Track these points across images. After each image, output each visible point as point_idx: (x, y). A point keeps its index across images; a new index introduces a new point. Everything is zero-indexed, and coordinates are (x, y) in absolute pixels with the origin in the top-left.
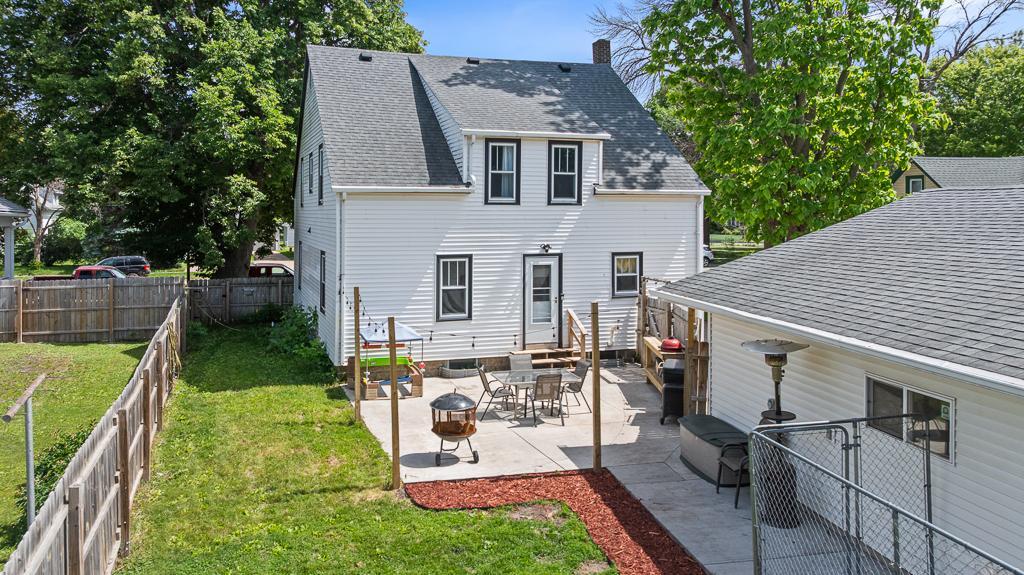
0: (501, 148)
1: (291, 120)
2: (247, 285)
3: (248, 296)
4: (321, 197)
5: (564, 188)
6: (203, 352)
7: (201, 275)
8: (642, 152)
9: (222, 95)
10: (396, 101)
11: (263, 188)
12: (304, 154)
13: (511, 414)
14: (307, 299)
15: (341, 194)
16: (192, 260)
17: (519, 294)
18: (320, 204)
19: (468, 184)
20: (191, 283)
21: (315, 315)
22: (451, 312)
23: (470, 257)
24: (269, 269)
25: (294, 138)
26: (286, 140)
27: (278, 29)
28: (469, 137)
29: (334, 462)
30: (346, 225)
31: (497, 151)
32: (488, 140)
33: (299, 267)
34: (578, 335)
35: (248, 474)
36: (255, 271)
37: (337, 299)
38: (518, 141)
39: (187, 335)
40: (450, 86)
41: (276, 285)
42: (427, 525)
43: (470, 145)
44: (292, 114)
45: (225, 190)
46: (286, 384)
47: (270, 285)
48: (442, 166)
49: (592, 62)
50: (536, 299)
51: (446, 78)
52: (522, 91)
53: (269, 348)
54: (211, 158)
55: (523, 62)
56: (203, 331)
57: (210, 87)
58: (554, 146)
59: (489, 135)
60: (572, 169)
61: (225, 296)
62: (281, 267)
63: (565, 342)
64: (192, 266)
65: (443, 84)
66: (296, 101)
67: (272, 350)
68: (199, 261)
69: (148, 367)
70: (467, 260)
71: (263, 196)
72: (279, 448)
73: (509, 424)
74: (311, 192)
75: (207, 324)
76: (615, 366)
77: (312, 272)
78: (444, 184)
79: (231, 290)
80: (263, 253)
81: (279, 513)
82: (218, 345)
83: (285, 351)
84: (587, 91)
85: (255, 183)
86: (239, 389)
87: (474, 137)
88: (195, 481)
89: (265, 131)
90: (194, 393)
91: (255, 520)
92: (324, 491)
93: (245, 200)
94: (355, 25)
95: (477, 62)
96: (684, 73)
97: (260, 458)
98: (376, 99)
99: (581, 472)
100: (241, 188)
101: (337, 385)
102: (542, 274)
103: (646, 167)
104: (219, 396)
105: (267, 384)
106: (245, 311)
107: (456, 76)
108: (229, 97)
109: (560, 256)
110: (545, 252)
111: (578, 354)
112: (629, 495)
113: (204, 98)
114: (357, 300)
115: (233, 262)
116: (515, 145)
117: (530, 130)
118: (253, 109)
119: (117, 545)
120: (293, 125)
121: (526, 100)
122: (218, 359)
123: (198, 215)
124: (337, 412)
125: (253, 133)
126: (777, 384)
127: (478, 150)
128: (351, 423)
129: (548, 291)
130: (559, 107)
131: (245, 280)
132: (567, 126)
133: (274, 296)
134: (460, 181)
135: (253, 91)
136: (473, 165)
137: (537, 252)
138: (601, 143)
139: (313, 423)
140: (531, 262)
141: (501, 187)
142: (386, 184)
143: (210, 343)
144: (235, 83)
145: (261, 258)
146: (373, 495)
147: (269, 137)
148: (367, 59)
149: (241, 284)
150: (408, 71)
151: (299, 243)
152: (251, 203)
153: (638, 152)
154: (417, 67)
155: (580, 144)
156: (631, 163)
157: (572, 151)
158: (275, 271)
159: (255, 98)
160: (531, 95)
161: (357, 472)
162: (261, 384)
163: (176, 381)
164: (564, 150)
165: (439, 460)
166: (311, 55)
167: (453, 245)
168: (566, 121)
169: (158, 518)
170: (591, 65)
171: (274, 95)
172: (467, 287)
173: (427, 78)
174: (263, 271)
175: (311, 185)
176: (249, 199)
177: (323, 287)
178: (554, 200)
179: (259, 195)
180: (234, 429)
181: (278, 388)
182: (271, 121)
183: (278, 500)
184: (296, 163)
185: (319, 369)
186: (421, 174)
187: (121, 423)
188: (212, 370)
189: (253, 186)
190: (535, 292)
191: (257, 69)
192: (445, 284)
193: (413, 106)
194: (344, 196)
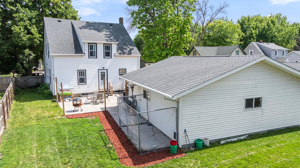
0: (92, 45)
1: (41, 36)
2: (31, 78)
3: (32, 81)
4: (49, 56)
5: (108, 54)
6: (20, 94)
7: (18, 76)
8: (128, 46)
9: (20, 29)
10: (67, 33)
11: (34, 53)
12: (45, 45)
13: (92, 103)
14: (47, 81)
15: (53, 56)
16: (15, 72)
17: (98, 78)
18: (49, 58)
19: (84, 54)
20: (15, 78)
21: (49, 84)
22: (81, 83)
23: (85, 70)
24: (38, 74)
25: (42, 40)
26: (40, 41)
27: (36, 11)
28: (84, 43)
29: (51, 113)
30: (54, 63)
32: (89, 43)
33: (45, 73)
34: (111, 87)
35: (32, 116)
36: (34, 75)
37: (53, 80)
38: (96, 44)
39: (15, 90)
40: (81, 29)
41: (39, 78)
42: (69, 121)
43: (84, 44)
44: (41, 34)
45: (24, 54)
46: (42, 100)
47: (38, 78)
48: (78, 49)
49: (119, 23)
50: (102, 79)
51: (80, 27)
52: (99, 31)
53: (37, 93)
54: (18, 45)
55: (101, 23)
56: (19, 89)
57: (17, 27)
58: (105, 45)
59: (89, 42)
60: (109, 50)
61: (25, 81)
62: (42, 73)
63: (109, 89)
64: (15, 73)
65: (79, 29)
66: (42, 31)
67: (38, 93)
68: (17, 72)
69: (7, 95)
70: (85, 71)
71: (34, 55)
72: (40, 111)
73: (92, 105)
74: (47, 54)
75: (20, 87)
76: (120, 93)
77: (48, 74)
78: (78, 54)
79: (27, 79)
80: (35, 69)
81: (39, 121)
82: (24, 93)
83: (42, 93)
84: (116, 31)
85: (32, 52)
86: (30, 101)
87: (85, 43)
88: (20, 118)
89: (34, 38)
90: (18, 103)
91: (34, 122)
92: (49, 117)
93: (29, 56)
94: (58, 10)
95: (89, 23)
96: (141, 26)
97: (35, 113)
98: (62, 32)
99: (102, 111)
100: (28, 53)
101: (54, 100)
102: (103, 74)
103: (128, 49)
104: (25, 103)
105: (37, 100)
106: (31, 85)
107: (83, 26)
108: (22, 30)
109: (107, 70)
110: (103, 68)
111: (111, 91)
112: (110, 114)
114: (56, 80)
115: (27, 72)
116: (95, 45)
117: (99, 41)
118: (29, 33)
119: (4, 127)
120: (42, 37)
121: (100, 33)
122: (24, 96)
123: (16, 60)
124: (53, 104)
125: (30, 39)
126: (132, 92)
127: (87, 46)
128: (56, 106)
129: (105, 78)
130: (109, 36)
131: (31, 77)
132: (110, 40)
133: (39, 81)
134: (82, 53)
135: (29, 28)
136: (86, 49)
137: (102, 69)
138: (116, 44)
139: (47, 107)
140: (100, 71)
141: (92, 54)
142: (64, 54)
143: (22, 92)
144: (24, 26)
145: (34, 71)
146: (59, 117)
147: (34, 40)
148: (60, 21)
149: (30, 78)
150: (71, 25)
151: (45, 67)
152: (31, 57)
153: (127, 46)
154: (73, 24)
155: (111, 44)
156: (125, 49)
157: (109, 46)
158: (40, 74)
159: (30, 30)
160: (101, 32)
161: (56, 114)
162: (35, 100)
163: (13, 101)
164: (107, 46)
165: (74, 111)
166: (45, 20)
167: (81, 67)
168: (110, 39)
169: (12, 124)
170: (118, 24)
171: (36, 29)
172: (85, 77)
173: (75, 27)
174: (36, 74)
176: (31, 56)
177: (50, 77)
178: (105, 57)
179: (33, 55)
180: (29, 109)
181: (40, 101)
182: (35, 36)
183: (39, 119)
184: (43, 47)
185: (50, 96)
186: (73, 51)
187: (2, 104)
188: (22, 98)
189: (31, 53)
190: (101, 78)
191: (30, 22)
192: (80, 76)
193: (72, 34)
194: (54, 56)
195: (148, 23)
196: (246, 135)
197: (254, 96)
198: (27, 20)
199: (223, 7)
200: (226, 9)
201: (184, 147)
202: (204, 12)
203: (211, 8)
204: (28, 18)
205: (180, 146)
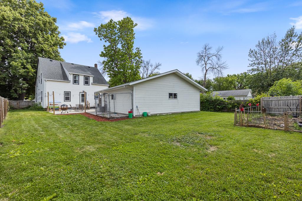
4: (41, 82)
5: (87, 83)
9: (18, 64)
12: (38, 77)
17: (79, 98)
18: (41, 84)
19: (70, 81)
21: (40, 103)
22: (67, 100)
23: (70, 92)
26: (33, 75)
31: (75, 76)
32: (73, 74)
38: (79, 75)
43: (70, 75)
48: (65, 78)
58: (85, 77)
60: (88, 80)
61: (18, 104)
63: (87, 105)
66: (35, 67)
78: (66, 80)
84: (92, 70)
85: (26, 82)
99: (83, 113)
102: (83, 95)
109: (86, 93)
110: (83, 92)
111: (89, 107)
112: (88, 113)
113: (13, 64)
114: (48, 95)
117: (81, 74)
118: (24, 68)
127: (72, 76)
129: (84, 98)
134: (68, 80)
135: (25, 65)
136: (71, 78)
138: (93, 77)
140: (81, 93)
141: (76, 82)
144: (21, 63)
146: (50, 115)
148: (52, 61)
150: (60, 64)
151: (36, 93)
157: (88, 78)
166: (39, 59)
167: (67, 90)
170: (94, 67)
172: (70, 96)
173: (63, 65)
175: (39, 81)
177: (42, 97)
178: (85, 84)
184: (36, 78)
186: (62, 79)
190: (82, 98)
192: (66, 96)
193: (60, 69)
194: (46, 80)
195: (114, 69)
196: (170, 113)
197: (173, 92)
198: (24, 59)
199: (158, 66)
200: (160, 67)
201: (136, 116)
202: (147, 68)
203: (151, 66)
204: (25, 57)
205: (134, 116)
